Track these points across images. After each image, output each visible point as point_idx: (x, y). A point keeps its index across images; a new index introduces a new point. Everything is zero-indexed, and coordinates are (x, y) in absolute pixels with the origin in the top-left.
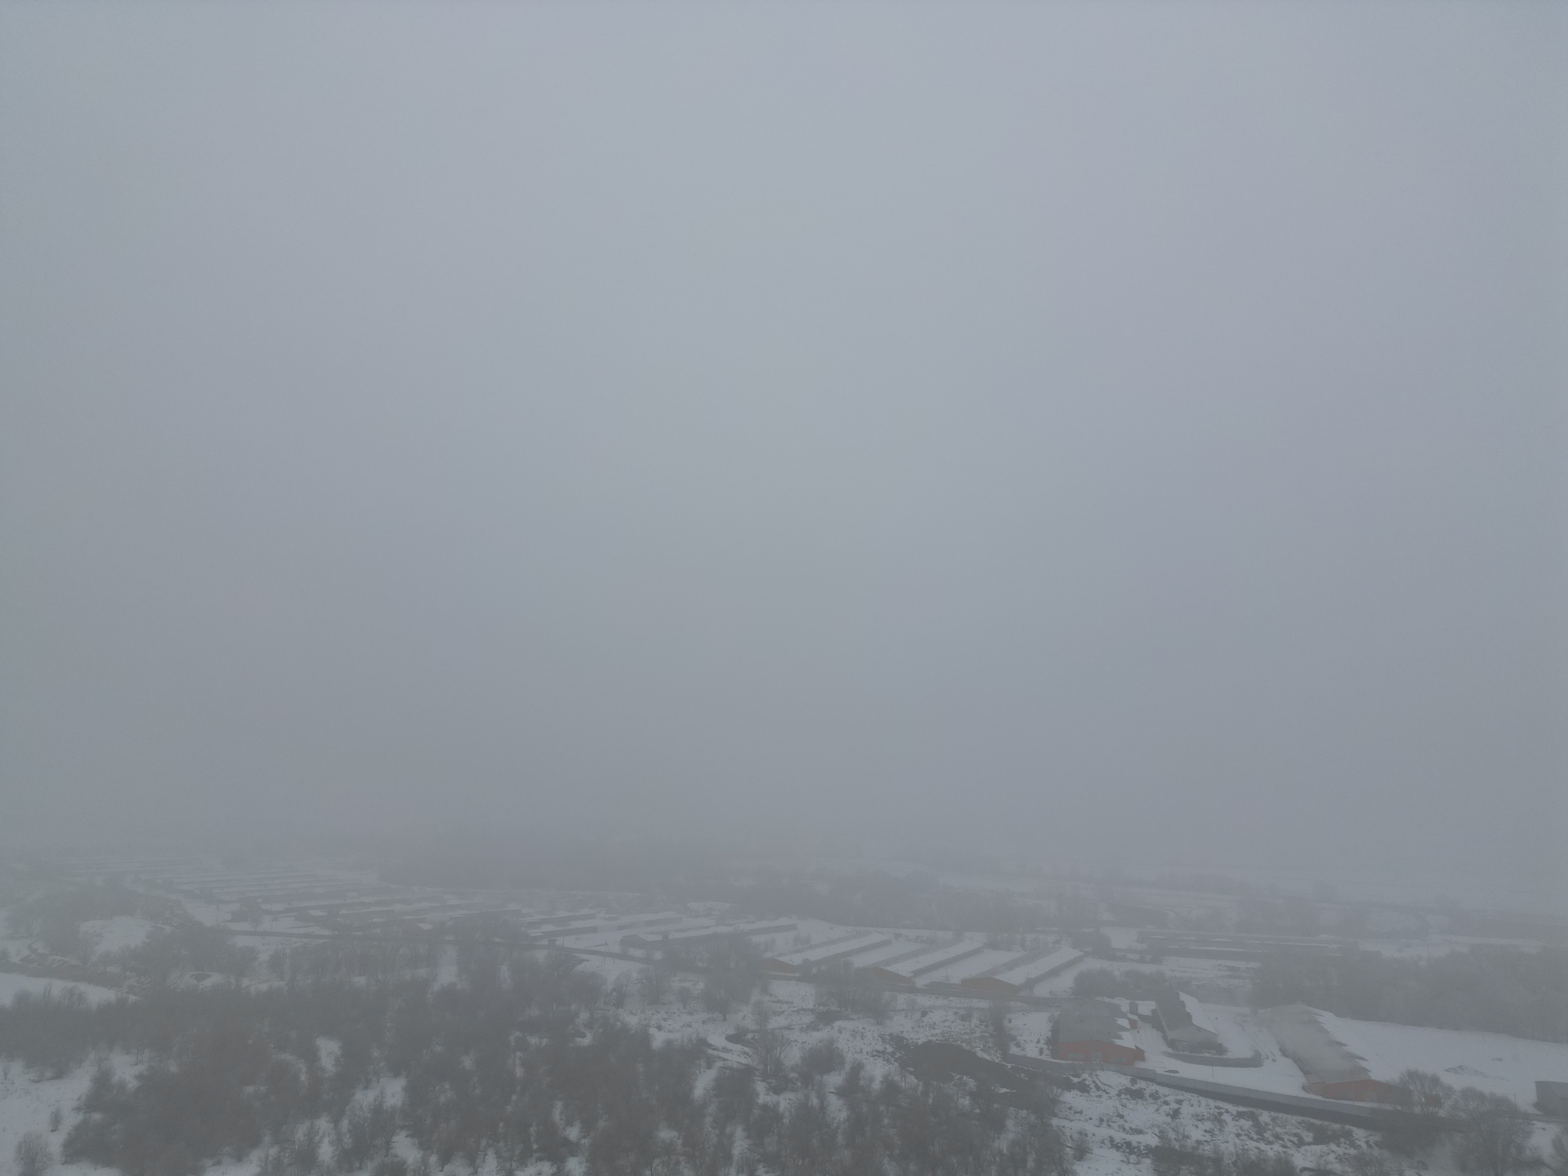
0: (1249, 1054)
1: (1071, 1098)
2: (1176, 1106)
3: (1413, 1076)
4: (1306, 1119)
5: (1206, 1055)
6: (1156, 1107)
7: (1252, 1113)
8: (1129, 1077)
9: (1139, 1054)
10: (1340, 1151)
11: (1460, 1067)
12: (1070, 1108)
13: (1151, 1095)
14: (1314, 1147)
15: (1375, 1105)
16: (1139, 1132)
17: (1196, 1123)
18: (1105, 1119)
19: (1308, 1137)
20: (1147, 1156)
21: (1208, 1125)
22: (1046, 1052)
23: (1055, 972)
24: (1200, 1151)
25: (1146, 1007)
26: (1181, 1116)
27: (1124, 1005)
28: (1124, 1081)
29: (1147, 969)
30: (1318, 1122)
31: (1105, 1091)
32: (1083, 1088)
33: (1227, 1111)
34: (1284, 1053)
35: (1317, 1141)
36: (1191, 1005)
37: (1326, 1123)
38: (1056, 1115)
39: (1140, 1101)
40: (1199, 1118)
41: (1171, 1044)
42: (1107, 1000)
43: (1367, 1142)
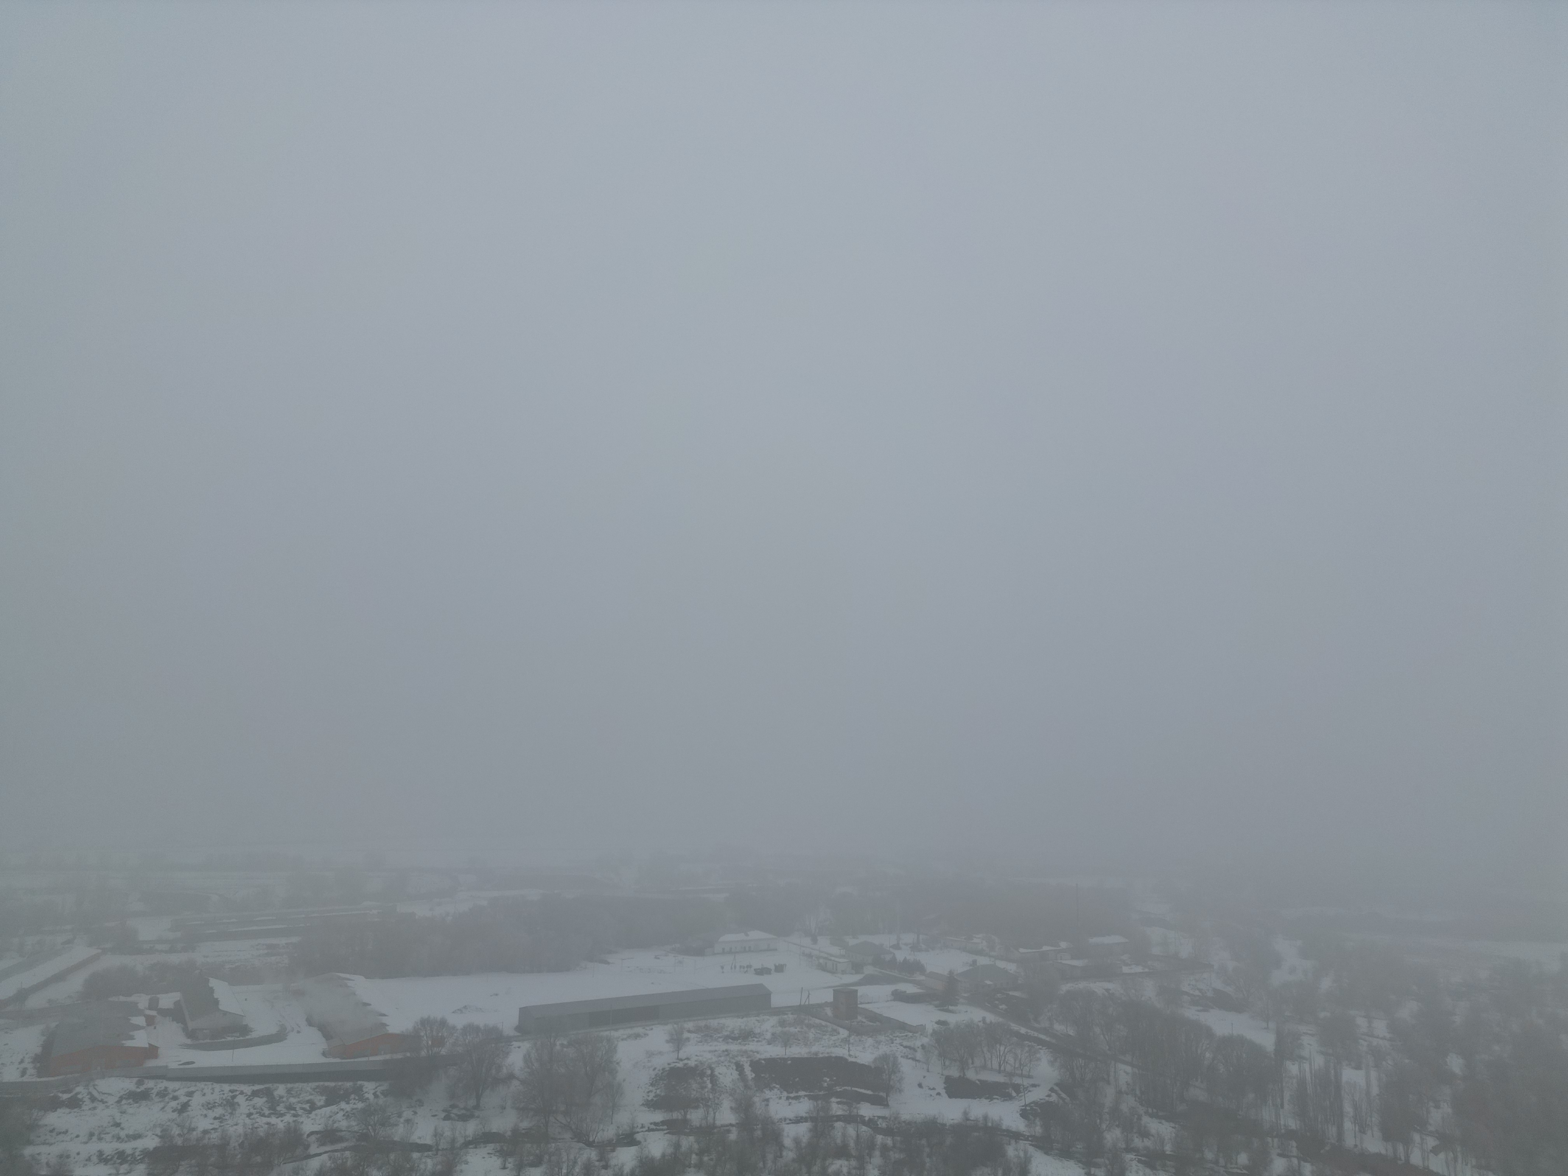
0: (274, 1030)
1: (57, 1119)
2: (184, 1099)
3: (425, 1023)
4: (322, 1083)
5: (229, 1039)
6: (161, 1105)
7: (268, 1089)
8: (135, 1080)
9: (152, 1052)
10: (348, 1108)
11: (465, 1007)
12: (52, 1131)
13: (158, 1094)
14: (324, 1109)
15: (388, 1057)
16: (137, 1136)
17: (205, 1112)
18: (96, 1133)
19: (320, 1100)
20: (141, 1161)
21: (219, 1111)
22: (31, 1071)
23: (59, 977)
24: (206, 1141)
25: (167, 1001)
26: (190, 1108)
27: (142, 1001)
28: (129, 1085)
29: (175, 959)
30: (332, 1084)
31: (102, 1101)
32: (74, 1104)
33: (242, 1093)
34: (310, 1023)
35: (328, 1104)
36: (221, 990)
37: (340, 1084)
38: (30, 1143)
39: (144, 1103)
40: (210, 1106)
41: (191, 1034)
42: (122, 999)
43: (375, 1094)
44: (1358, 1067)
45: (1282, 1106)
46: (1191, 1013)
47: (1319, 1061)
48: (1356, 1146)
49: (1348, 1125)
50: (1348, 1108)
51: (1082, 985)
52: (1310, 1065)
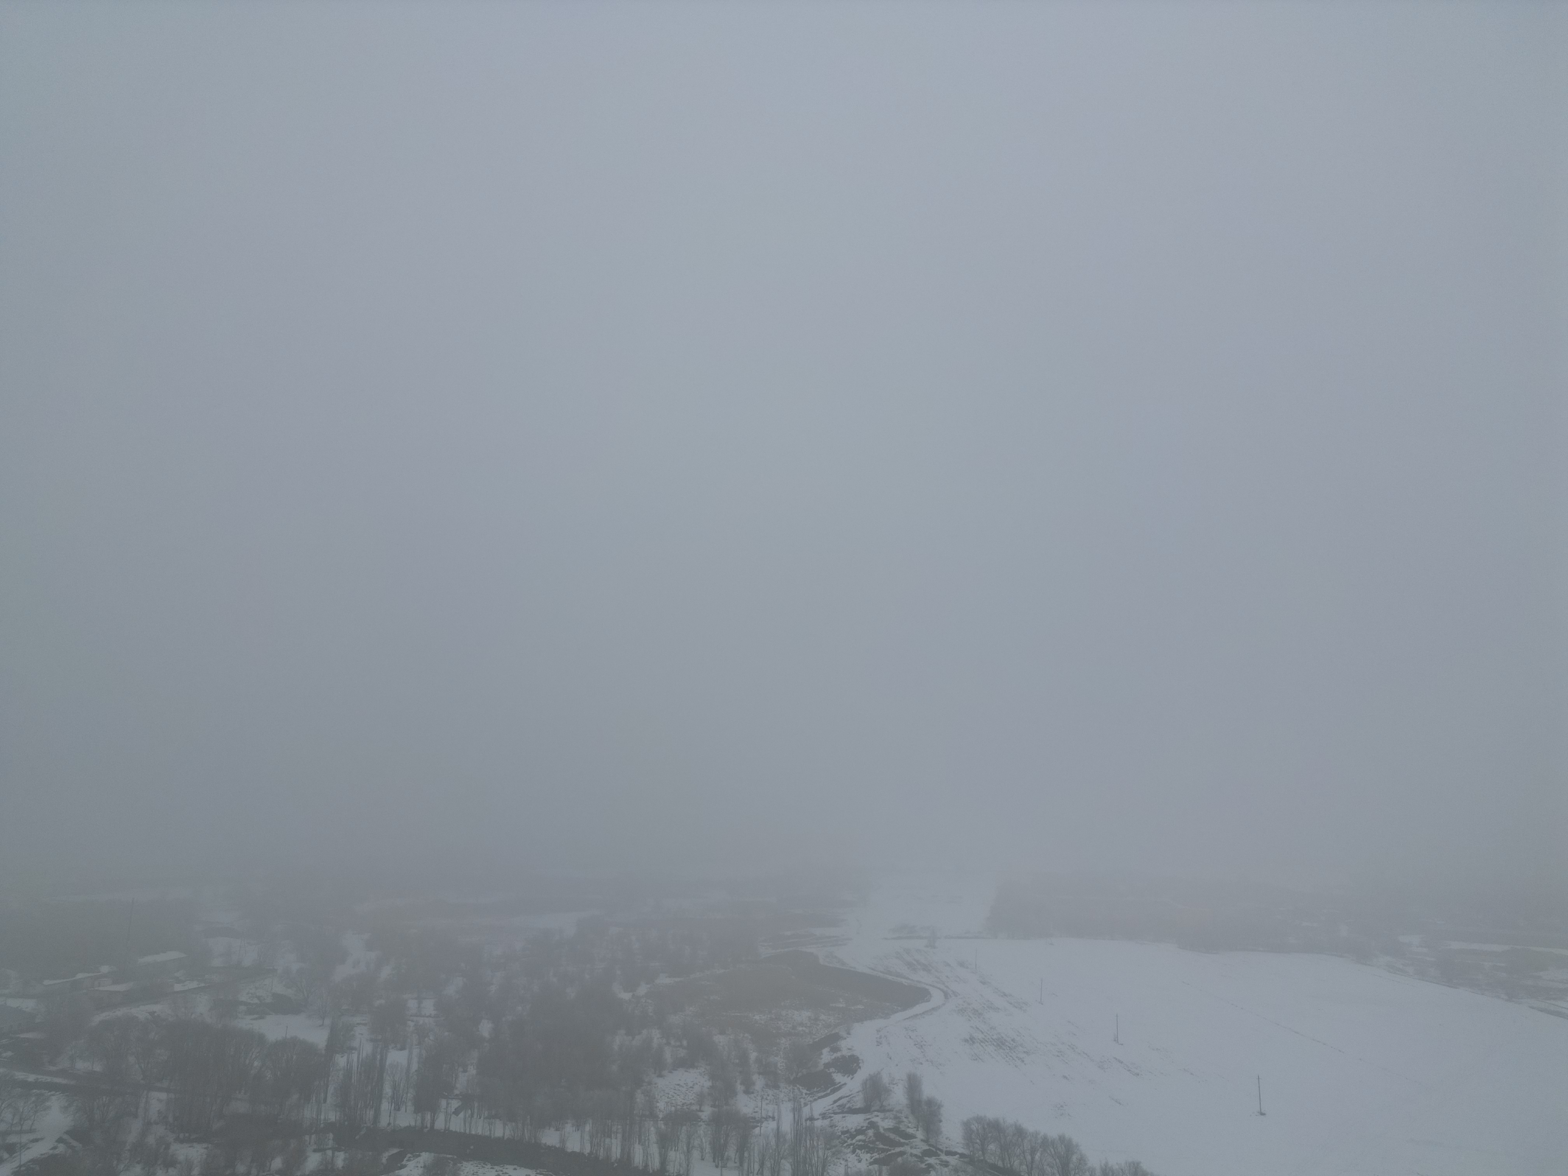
44: (402, 1049)
45: (325, 1101)
46: (245, 1023)
47: (367, 1049)
48: (389, 1124)
49: (385, 1106)
50: (388, 1089)
51: (120, 1012)
52: (359, 1054)
